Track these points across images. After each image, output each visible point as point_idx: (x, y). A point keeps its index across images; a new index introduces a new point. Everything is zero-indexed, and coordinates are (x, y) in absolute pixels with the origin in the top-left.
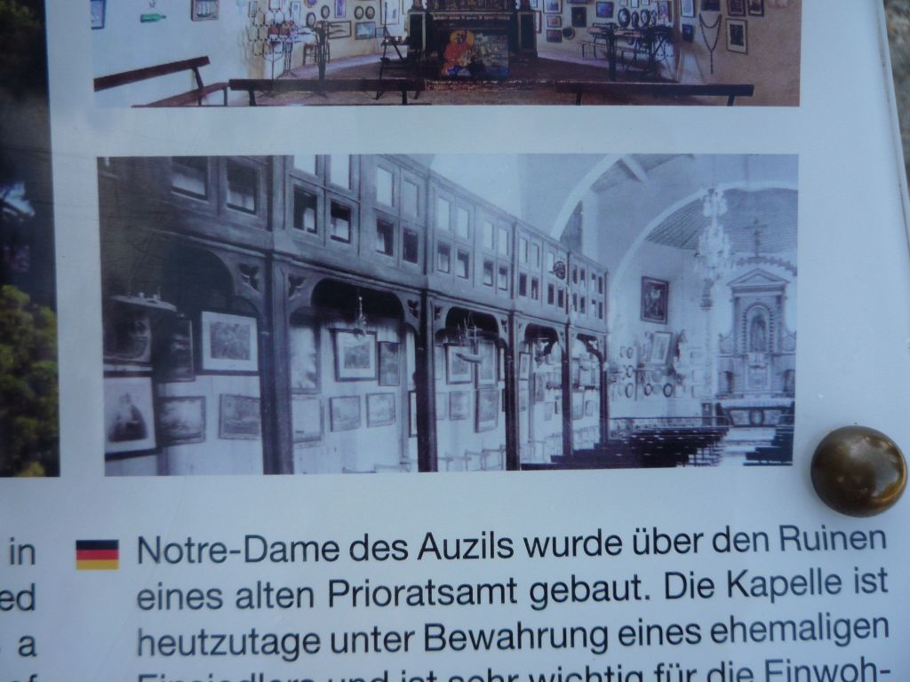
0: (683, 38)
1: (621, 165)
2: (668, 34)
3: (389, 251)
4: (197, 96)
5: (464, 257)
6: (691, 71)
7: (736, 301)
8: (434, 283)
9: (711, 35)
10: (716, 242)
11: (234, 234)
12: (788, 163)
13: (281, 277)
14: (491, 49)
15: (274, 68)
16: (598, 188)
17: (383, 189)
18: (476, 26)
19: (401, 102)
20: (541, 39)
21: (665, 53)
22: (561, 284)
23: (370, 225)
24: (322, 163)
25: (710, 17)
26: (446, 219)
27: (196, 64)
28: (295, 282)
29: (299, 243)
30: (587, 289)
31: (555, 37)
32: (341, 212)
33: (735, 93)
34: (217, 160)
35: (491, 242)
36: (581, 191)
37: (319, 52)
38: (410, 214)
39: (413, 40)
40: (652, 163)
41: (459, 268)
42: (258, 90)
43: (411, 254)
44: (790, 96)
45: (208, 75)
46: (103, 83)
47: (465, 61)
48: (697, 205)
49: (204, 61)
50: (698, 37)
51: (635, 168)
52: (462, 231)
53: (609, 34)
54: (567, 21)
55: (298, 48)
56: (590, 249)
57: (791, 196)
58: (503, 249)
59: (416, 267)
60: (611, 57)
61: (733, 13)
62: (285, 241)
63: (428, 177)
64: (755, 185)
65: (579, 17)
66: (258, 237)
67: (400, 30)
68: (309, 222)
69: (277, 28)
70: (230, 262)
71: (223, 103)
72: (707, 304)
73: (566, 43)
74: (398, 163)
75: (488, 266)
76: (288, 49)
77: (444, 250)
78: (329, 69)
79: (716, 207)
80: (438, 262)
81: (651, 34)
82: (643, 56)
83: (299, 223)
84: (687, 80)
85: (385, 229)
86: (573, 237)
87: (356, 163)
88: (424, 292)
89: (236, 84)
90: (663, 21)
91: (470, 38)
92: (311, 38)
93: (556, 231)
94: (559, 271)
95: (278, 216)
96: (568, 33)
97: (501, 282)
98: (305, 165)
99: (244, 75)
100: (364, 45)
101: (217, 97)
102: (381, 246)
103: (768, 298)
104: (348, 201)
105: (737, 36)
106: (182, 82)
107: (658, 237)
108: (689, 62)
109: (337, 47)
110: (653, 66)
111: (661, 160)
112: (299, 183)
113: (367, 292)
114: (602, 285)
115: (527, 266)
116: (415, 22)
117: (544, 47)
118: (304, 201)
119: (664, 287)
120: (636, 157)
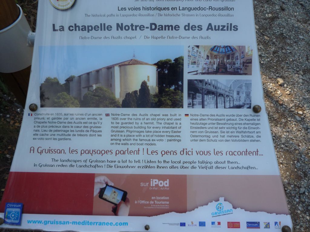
0: (241, 69)
1: (235, 81)
2: (239, 69)
3: (214, 88)
4: (197, 74)
5: (221, 89)
6: (242, 72)
7: (246, 93)
8: (218, 91)
9: (243, 69)
10: (244, 88)
11: (200, 86)
12: (251, 81)
14: (223, 70)
15: (204, 72)
16: (233, 83)
17: (213, 83)
18: (222, 68)
19: (215, 75)
20: (228, 69)
21: (239, 70)
23: (212, 86)
24: (208, 80)
25: (243, 67)
26: (219, 85)
27: (197, 71)
28: (205, 91)
29: (206, 87)
32: (209, 85)
33: (246, 74)
34: (198, 80)
35: (223, 87)
36: (231, 83)
37: (208, 70)
38: (216, 85)
39: (216, 69)
40: (238, 80)
41: (220, 90)
43: (216, 88)
44: (251, 74)
45: (198, 72)
46: (188, 73)
47: (221, 71)
48: (242, 84)
49: (198, 71)
50: (242, 69)
51: (236, 81)
52: (220, 86)
53: (234, 69)
54: (230, 68)
55: (206, 70)
56: (232, 88)
57: (251, 84)
58: (224, 88)
59: (216, 90)
60: (234, 71)
61: (246, 67)
62: (204, 87)
63: (217, 81)
64: (247, 83)
65: (231, 67)
66: (202, 87)
67: (215, 68)
68: (206, 85)
69: (204, 68)
70: (199, 89)
72: (243, 93)
73: (230, 70)
74: (215, 80)
75: (223, 90)
77: (219, 88)
78: (209, 72)
79: (244, 84)
82: (237, 71)
83: (206, 86)
84: (241, 73)
85: (213, 86)
86: (231, 87)
87: (211, 80)
89: (200, 73)
90: (239, 68)
91: (222, 69)
92: (207, 69)
93: (229, 86)
94: (229, 90)
95: (204, 85)
96: (230, 69)
98: (206, 80)
99: (201, 72)
100: (212, 70)
101: (199, 74)
102: (213, 88)
103: (249, 93)
105: (246, 69)
106: (196, 73)
107: (238, 87)
108: (241, 71)
109: (209, 70)
110: (238, 72)
111: (239, 80)
113: (212, 92)
114: (233, 92)
115: (226, 90)
116: (217, 68)
117: (228, 70)
118: (206, 83)
119: (239, 92)
120: (236, 80)
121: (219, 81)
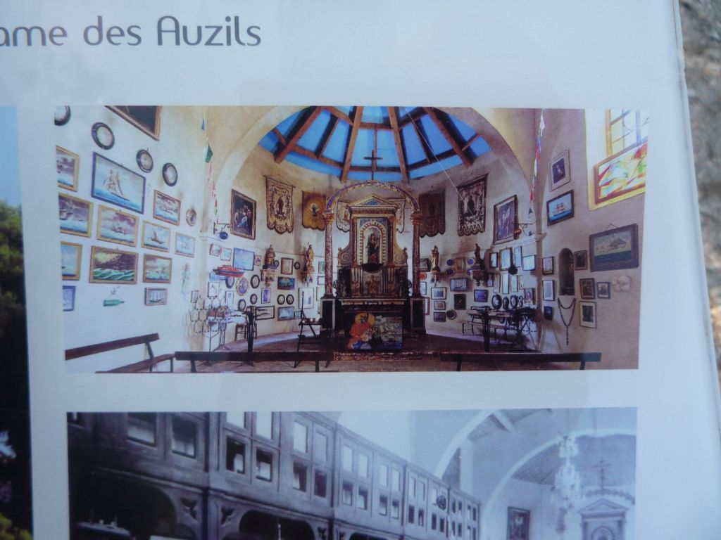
0: (544, 318)
1: (492, 418)
2: (532, 314)
3: (303, 488)
4: (147, 365)
5: (364, 493)
6: (551, 343)
7: (585, 525)
8: (339, 513)
9: (567, 314)
10: (569, 477)
11: (178, 474)
12: (629, 414)
13: (215, 509)
14: (389, 328)
15: (211, 343)
16: (474, 437)
17: (298, 439)
18: (377, 310)
19: (314, 370)
20: (429, 320)
21: (529, 329)
22: (442, 513)
23: (288, 468)
24: (249, 419)
25: (566, 300)
26: (350, 463)
27: (148, 339)
28: (227, 513)
29: (231, 482)
30: (464, 517)
31: (440, 318)
32: (264, 457)
33: (585, 360)
34: (164, 415)
35: (386, 481)
36: (460, 440)
37: (249, 330)
38: (321, 458)
39: (325, 321)
40: (517, 417)
41: (360, 502)
42: (199, 360)
43: (321, 491)
44: (631, 362)
45: (158, 348)
46: (71, 354)
47: (366, 337)
48: (555, 449)
49: (154, 337)
50: (557, 317)
51: (504, 421)
52: (363, 472)
53: (484, 315)
54: (450, 305)
55: (231, 327)
56: (466, 485)
57: (631, 440)
58: (395, 486)
59: (325, 501)
60: (486, 333)
61: (586, 296)
62: (218, 480)
63: (336, 429)
64: (602, 432)
65: (460, 302)
66: (197, 477)
67: (314, 313)
68: (238, 464)
69: (214, 311)
70: (174, 497)
71: (169, 370)
72: (561, 528)
73: (449, 322)
74: (311, 419)
75: (383, 500)
76: (223, 328)
77: (348, 487)
78: (256, 343)
79: (571, 450)
80: (342, 496)
81: (518, 315)
82: (512, 332)
83: (230, 466)
84: (547, 350)
85: (300, 471)
86: (453, 476)
87: (276, 418)
88: (331, 521)
89: (180, 356)
90: (529, 304)
91: (371, 320)
92: (242, 320)
93: (439, 471)
94: (441, 503)
95: (213, 460)
96: (451, 314)
97: (394, 512)
98: (235, 420)
99: (186, 347)
100: (284, 325)
101: (165, 365)
102: (297, 484)
103: (611, 522)
104: (271, 448)
105: (588, 314)
106: (137, 354)
107: (521, 475)
108: (549, 336)
109: (262, 327)
110: (520, 339)
111: (525, 414)
112: (231, 434)
113: (285, 522)
114: (476, 514)
115: (415, 498)
116: (326, 307)
117: (431, 326)
118: (235, 448)
119: (526, 516)
120: (507, 413)
121: (346, 422)
